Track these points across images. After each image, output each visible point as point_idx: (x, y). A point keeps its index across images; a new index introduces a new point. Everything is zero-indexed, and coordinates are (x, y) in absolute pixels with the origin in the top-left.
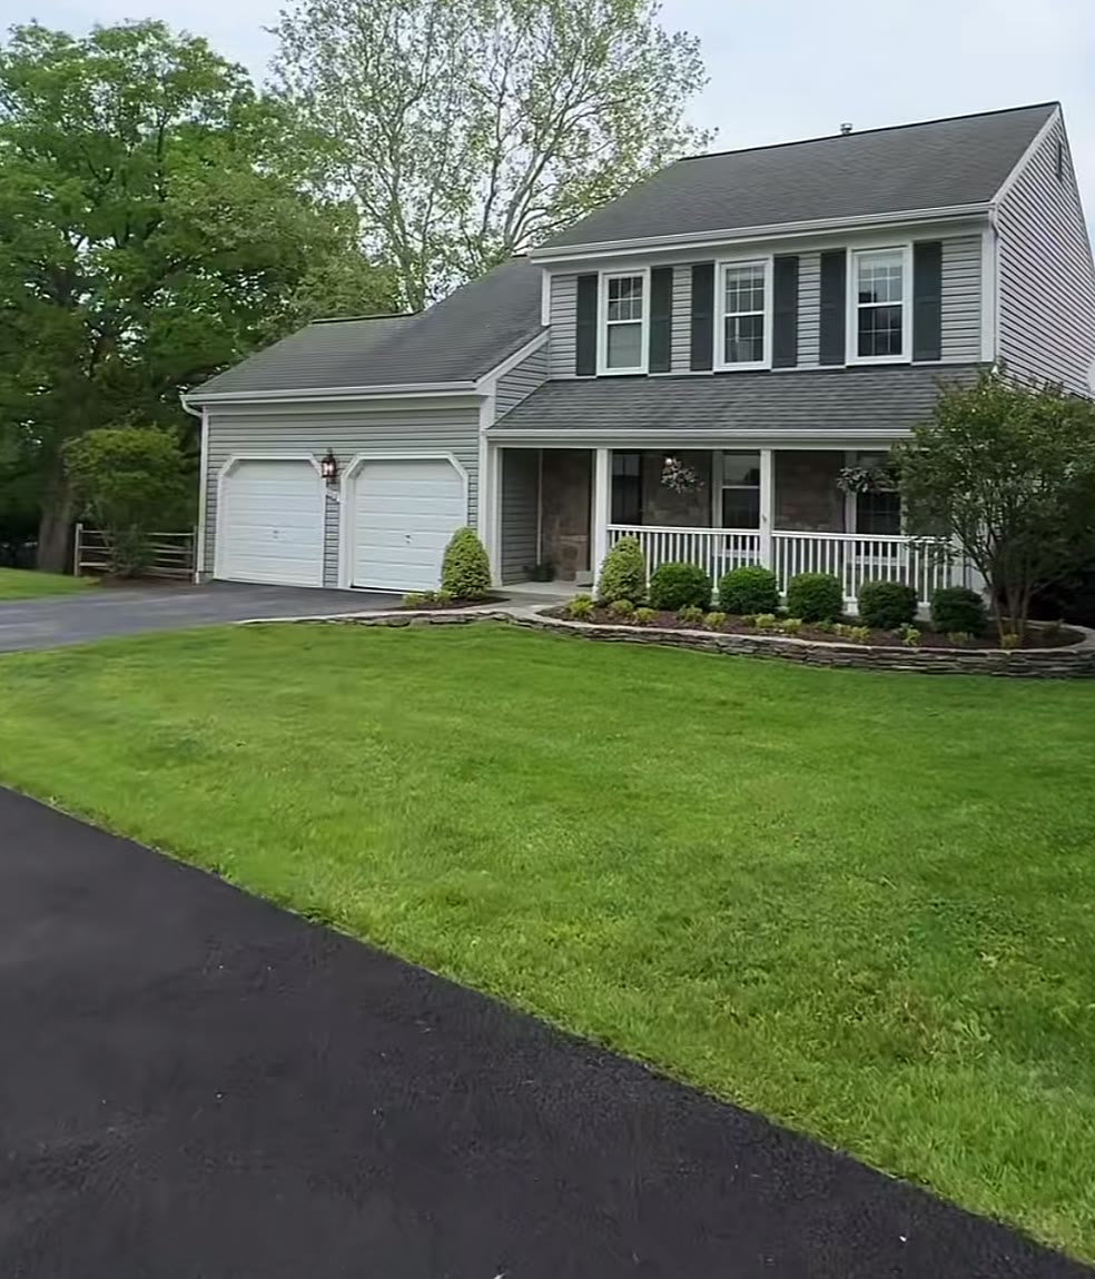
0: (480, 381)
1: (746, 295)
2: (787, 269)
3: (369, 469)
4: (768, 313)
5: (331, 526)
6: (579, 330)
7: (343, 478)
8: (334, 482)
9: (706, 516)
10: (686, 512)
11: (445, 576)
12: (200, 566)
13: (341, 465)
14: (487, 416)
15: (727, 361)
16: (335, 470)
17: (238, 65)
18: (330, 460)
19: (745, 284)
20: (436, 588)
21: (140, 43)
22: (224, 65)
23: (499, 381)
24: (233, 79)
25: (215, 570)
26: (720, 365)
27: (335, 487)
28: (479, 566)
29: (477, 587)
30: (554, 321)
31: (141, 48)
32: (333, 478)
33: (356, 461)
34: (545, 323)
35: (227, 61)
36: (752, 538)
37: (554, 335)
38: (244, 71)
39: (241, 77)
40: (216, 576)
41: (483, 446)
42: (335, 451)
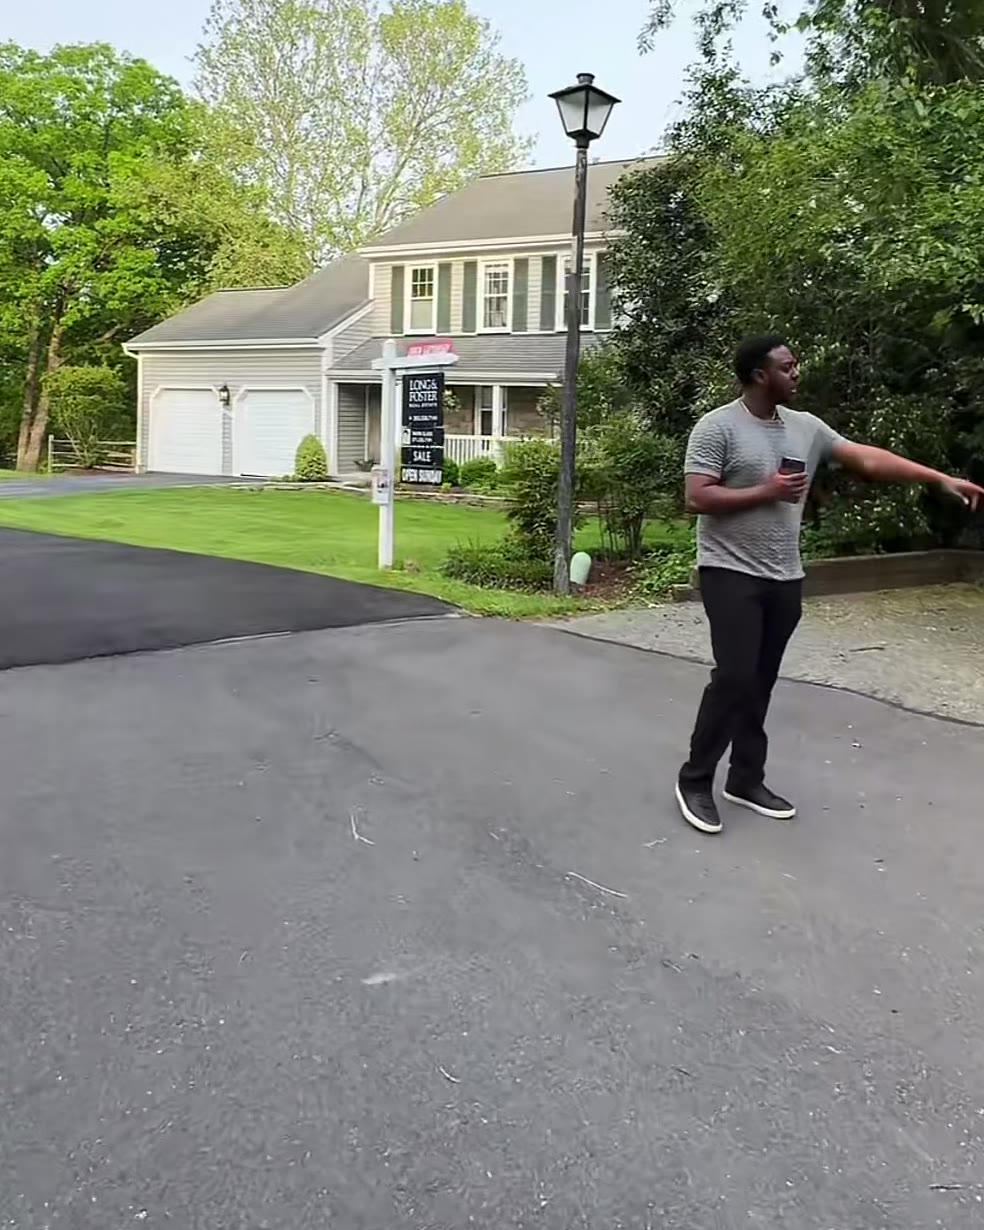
0: (321, 338)
1: (497, 282)
2: (522, 265)
3: (250, 395)
4: (510, 294)
5: (226, 434)
6: (393, 301)
7: (234, 401)
8: (228, 404)
9: (470, 428)
10: (458, 426)
11: (297, 465)
12: (139, 462)
13: (231, 393)
14: (327, 360)
15: (485, 326)
16: (228, 397)
17: (171, 78)
18: (225, 389)
19: (496, 275)
20: (291, 474)
21: (90, 61)
22: (159, 77)
23: (335, 338)
24: (167, 89)
25: (149, 463)
26: (480, 329)
27: (228, 407)
28: (319, 459)
29: (318, 473)
30: (377, 297)
31: (91, 64)
32: (227, 402)
33: (241, 391)
34: (371, 297)
35: (161, 73)
36: (488, 441)
37: (377, 306)
38: (176, 83)
39: (173, 87)
40: (149, 469)
41: (324, 380)
42: (229, 383)
